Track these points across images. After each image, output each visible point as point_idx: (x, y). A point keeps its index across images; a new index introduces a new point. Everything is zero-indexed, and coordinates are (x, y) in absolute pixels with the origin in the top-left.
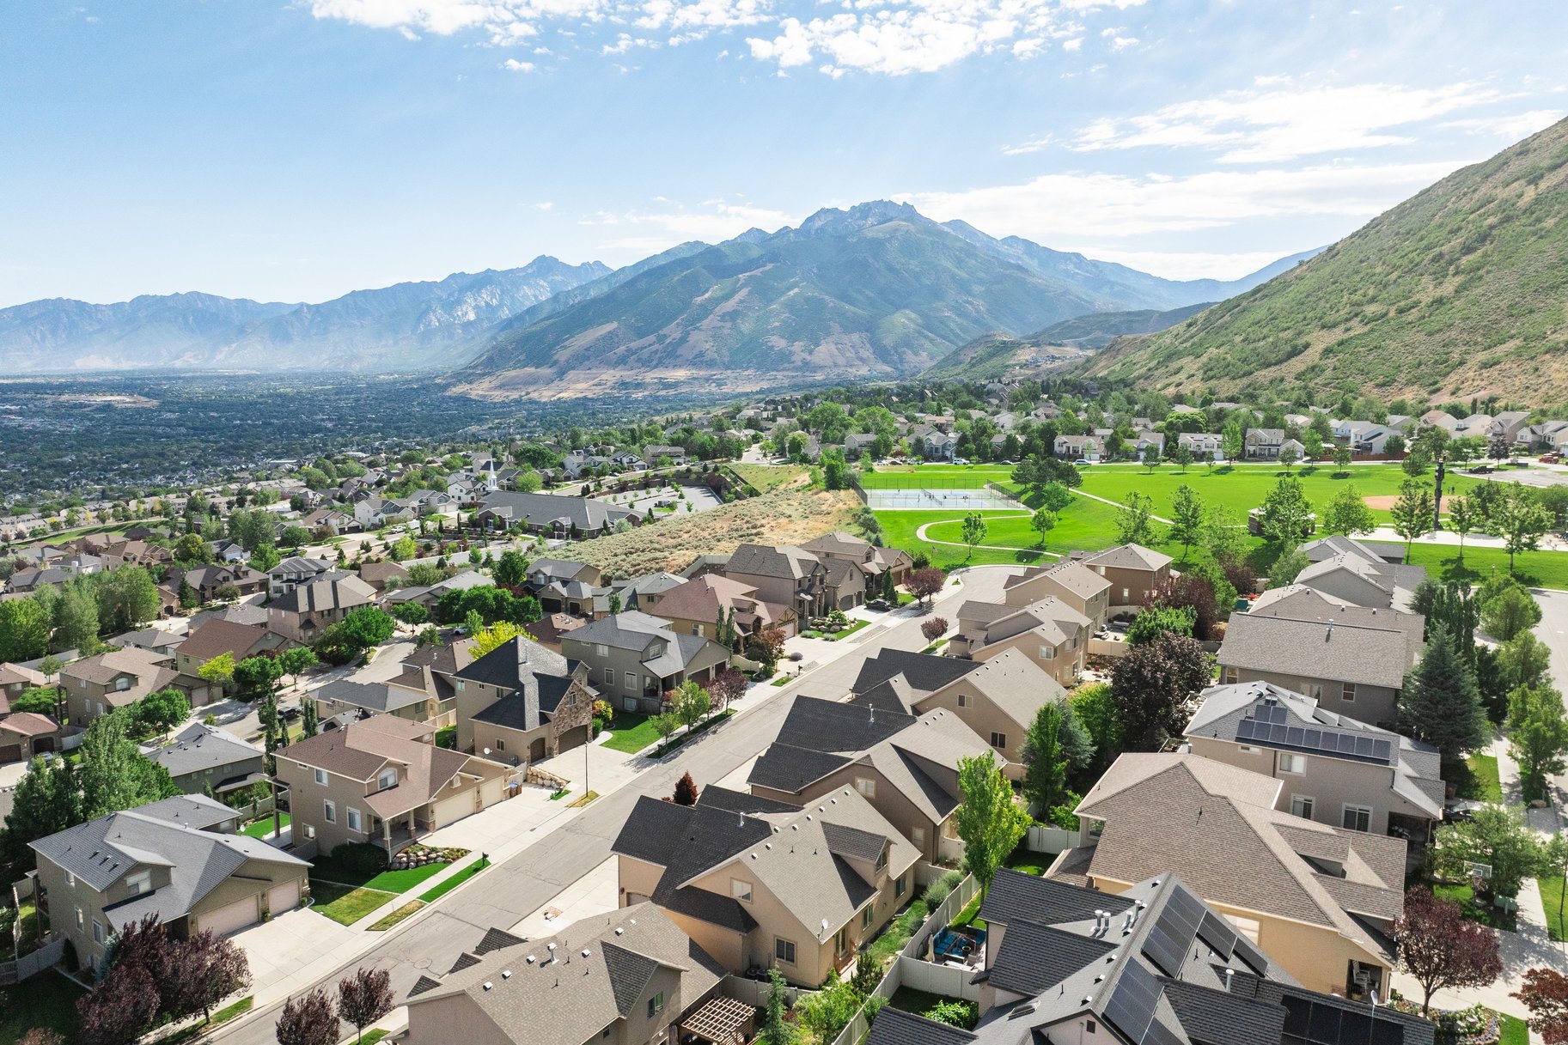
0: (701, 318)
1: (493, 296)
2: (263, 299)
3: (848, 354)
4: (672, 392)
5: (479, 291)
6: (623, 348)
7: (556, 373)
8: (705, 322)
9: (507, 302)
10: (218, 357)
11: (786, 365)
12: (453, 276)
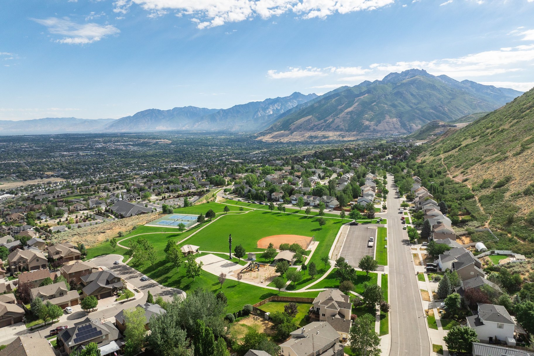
0: (340, 113)
1: (278, 106)
2: (210, 108)
3: (391, 126)
4: (326, 140)
5: (274, 105)
6: (312, 124)
7: (290, 133)
8: (341, 115)
9: (283, 108)
10: (195, 126)
11: (367, 130)
12: (267, 100)
